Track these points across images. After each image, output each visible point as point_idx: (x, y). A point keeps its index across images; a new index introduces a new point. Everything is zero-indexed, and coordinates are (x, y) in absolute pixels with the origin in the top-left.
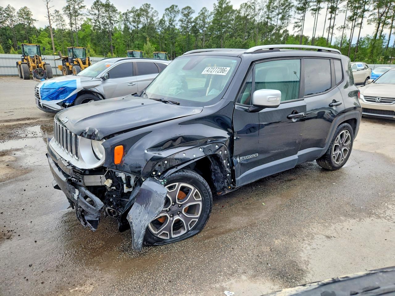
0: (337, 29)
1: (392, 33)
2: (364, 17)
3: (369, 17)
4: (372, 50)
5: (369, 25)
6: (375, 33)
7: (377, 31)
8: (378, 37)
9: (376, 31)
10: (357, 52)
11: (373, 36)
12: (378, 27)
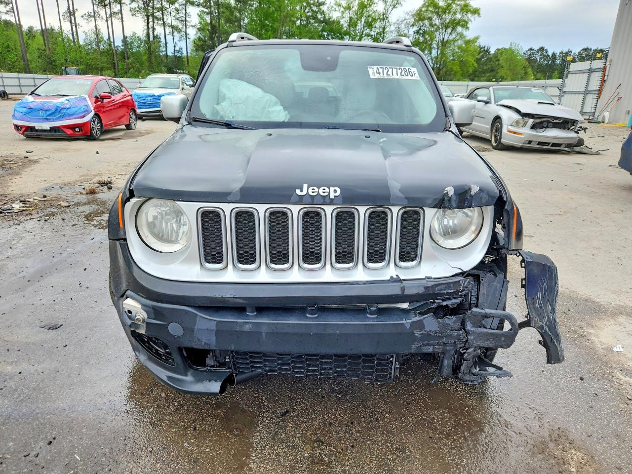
0: (82, 16)
1: (167, 33)
2: (123, 3)
3: (130, 4)
4: (149, 58)
5: (134, 17)
6: (146, 31)
7: (148, 28)
8: (151, 38)
9: (146, 27)
10: (128, 58)
11: (144, 35)
12: (148, 23)
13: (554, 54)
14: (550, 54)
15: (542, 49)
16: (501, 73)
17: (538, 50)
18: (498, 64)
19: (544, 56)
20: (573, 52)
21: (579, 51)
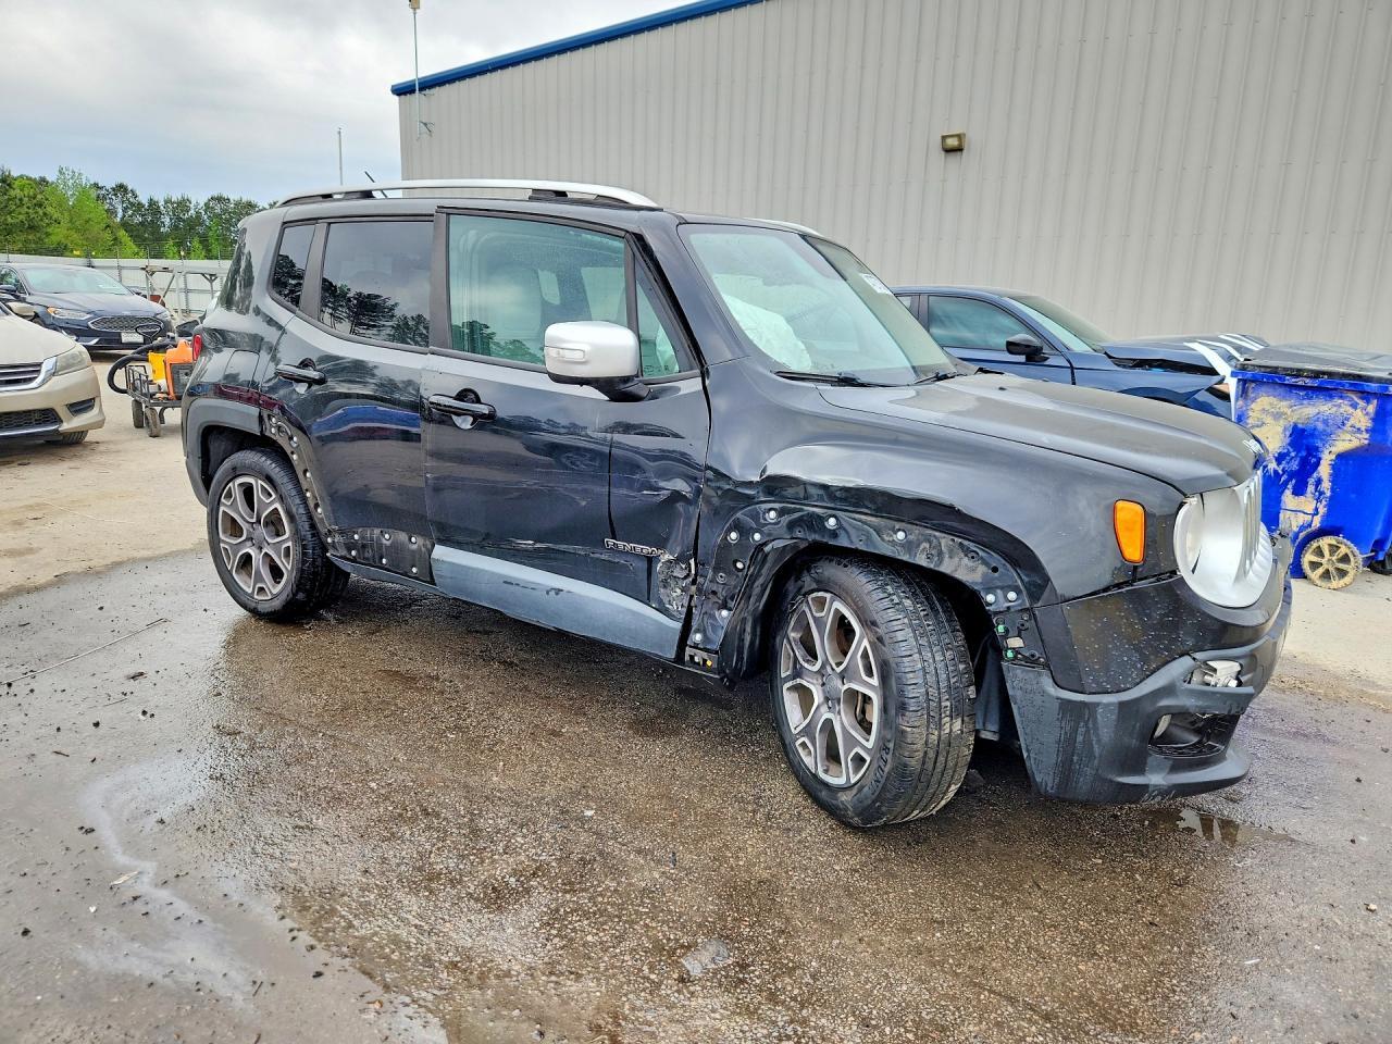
13: (152, 203)
14: (145, 202)
15: (121, 188)
16: (58, 234)
17: (113, 189)
18: (45, 214)
19: (132, 204)
20: (194, 202)
21: (206, 200)
